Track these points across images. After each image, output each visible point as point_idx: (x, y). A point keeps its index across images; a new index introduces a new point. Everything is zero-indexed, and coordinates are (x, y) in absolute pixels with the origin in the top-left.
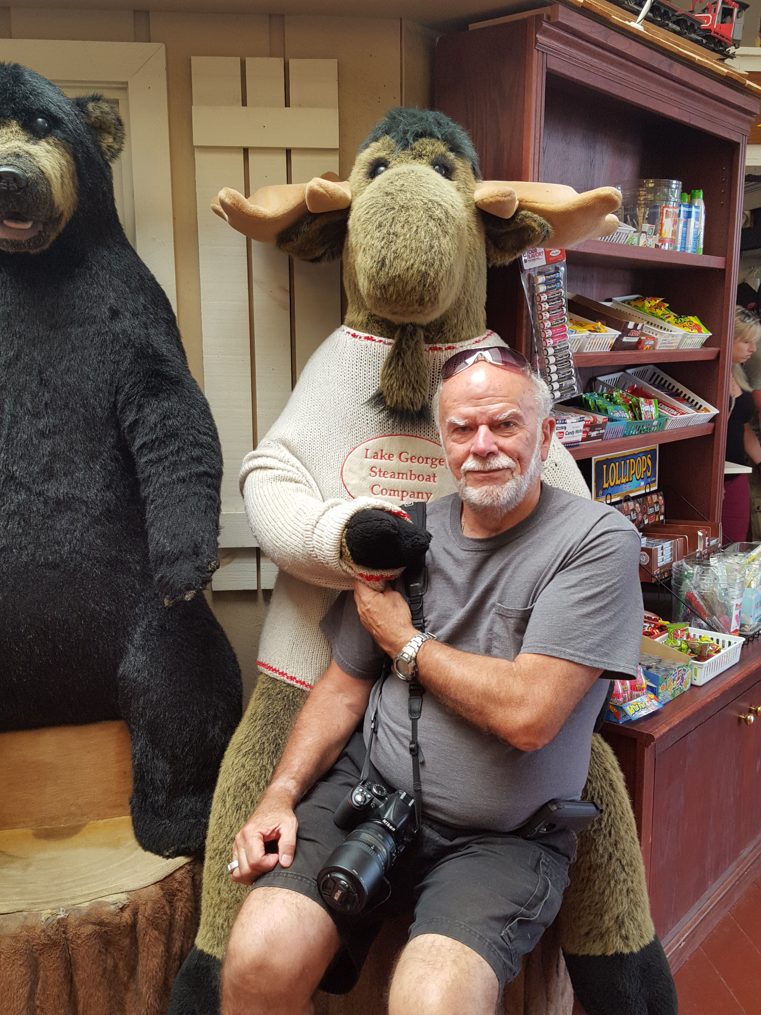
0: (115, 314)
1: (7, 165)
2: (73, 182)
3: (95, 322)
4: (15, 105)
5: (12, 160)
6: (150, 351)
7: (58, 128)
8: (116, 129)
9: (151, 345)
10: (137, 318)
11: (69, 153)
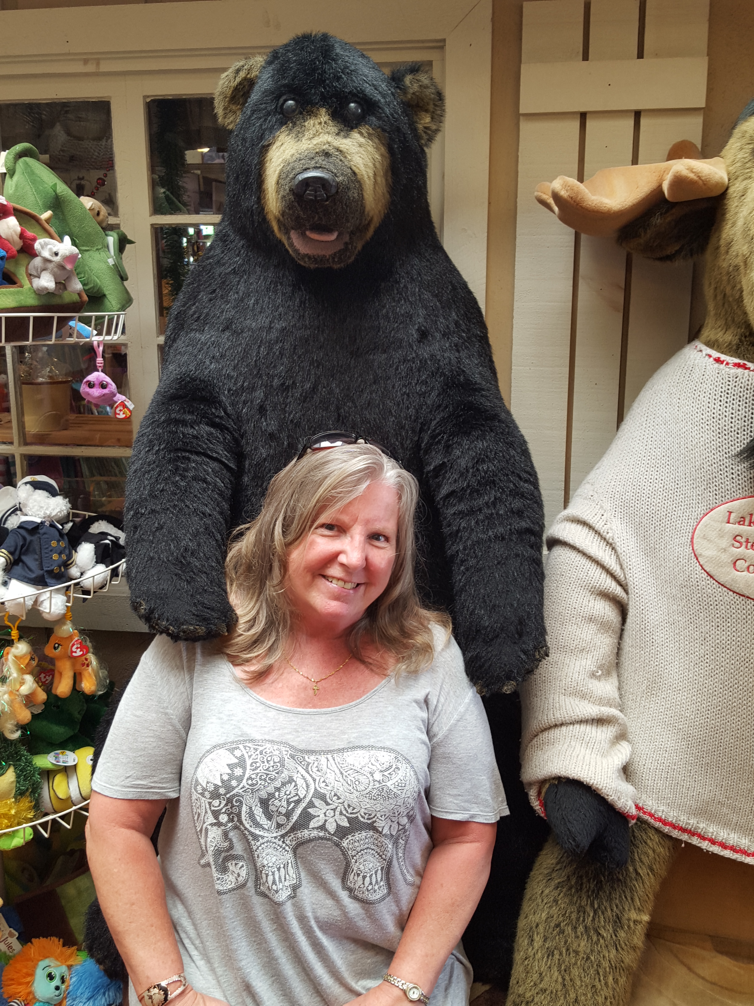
0: (424, 335)
1: (316, 168)
2: (386, 180)
3: (400, 347)
4: (325, 88)
5: (320, 160)
6: (462, 378)
7: (373, 114)
8: (435, 105)
9: (463, 371)
10: (448, 338)
11: (383, 144)
